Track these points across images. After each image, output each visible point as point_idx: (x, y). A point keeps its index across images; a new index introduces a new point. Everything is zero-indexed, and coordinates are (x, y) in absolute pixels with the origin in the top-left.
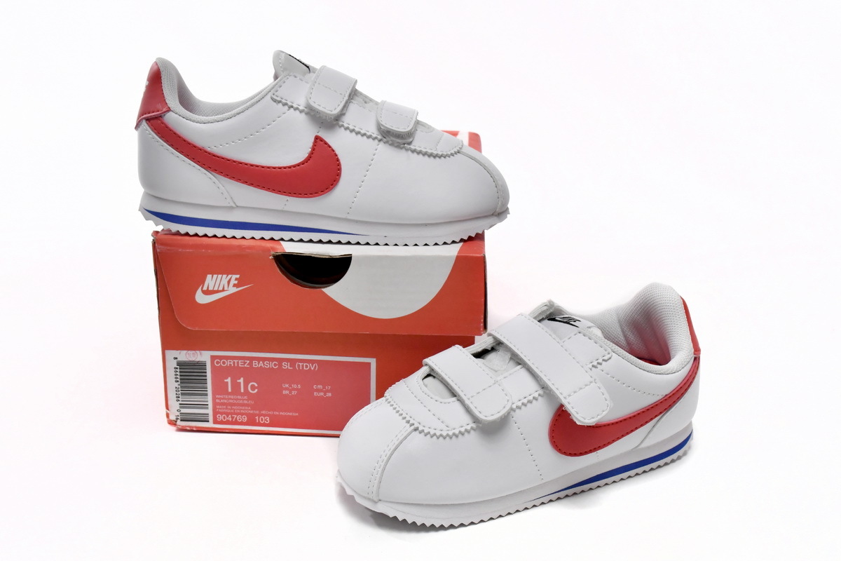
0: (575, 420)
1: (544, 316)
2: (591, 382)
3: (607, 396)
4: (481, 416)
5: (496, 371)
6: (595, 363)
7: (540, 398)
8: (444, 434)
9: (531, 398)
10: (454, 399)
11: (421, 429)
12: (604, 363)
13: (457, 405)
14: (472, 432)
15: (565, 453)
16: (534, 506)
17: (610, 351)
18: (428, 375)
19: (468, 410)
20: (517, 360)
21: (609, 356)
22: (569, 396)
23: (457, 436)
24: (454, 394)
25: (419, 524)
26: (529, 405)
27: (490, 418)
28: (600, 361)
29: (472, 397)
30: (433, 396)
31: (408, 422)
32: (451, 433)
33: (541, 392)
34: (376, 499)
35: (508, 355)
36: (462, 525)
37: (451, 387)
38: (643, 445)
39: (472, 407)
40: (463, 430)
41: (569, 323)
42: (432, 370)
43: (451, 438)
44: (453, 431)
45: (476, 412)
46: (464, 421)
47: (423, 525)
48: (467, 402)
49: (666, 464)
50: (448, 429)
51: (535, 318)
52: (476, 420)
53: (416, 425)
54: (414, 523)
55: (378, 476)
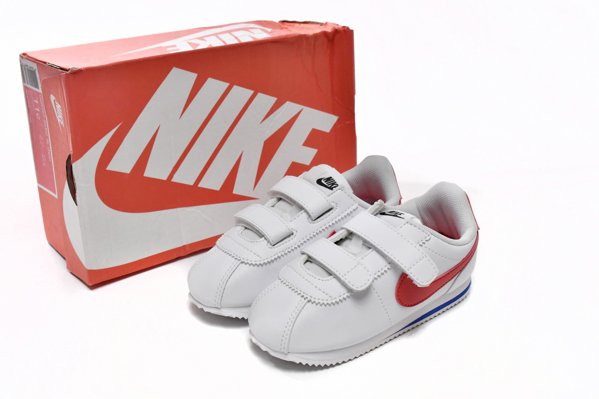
0: (416, 284)
1: (377, 212)
2: (423, 257)
3: (435, 265)
4: (354, 288)
5: (355, 255)
6: (421, 243)
7: (388, 271)
8: (330, 303)
9: (383, 271)
10: (331, 277)
11: (313, 300)
12: (426, 242)
13: (334, 281)
14: (347, 299)
15: (406, 306)
16: (386, 342)
17: (429, 234)
18: (307, 261)
19: (344, 284)
20: (368, 245)
21: (429, 237)
22: (411, 268)
23: (338, 303)
24: (330, 273)
25: (316, 366)
26: (382, 276)
27: (360, 289)
28: (424, 241)
29: (345, 275)
30: (316, 276)
31: (303, 296)
32: (334, 301)
33: (389, 266)
34: (286, 352)
35: (361, 242)
36: (344, 362)
37: (327, 268)
38: (449, 292)
39: (346, 282)
40: (341, 298)
41: (396, 216)
42: (309, 257)
43: (334, 305)
44: (335, 300)
45: (350, 285)
46: (342, 292)
47: (320, 366)
48: (343, 279)
49: (459, 302)
50: (331, 299)
51: (372, 214)
52: (350, 290)
53: (309, 298)
54: (313, 365)
55: (288, 337)
